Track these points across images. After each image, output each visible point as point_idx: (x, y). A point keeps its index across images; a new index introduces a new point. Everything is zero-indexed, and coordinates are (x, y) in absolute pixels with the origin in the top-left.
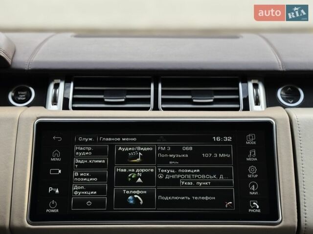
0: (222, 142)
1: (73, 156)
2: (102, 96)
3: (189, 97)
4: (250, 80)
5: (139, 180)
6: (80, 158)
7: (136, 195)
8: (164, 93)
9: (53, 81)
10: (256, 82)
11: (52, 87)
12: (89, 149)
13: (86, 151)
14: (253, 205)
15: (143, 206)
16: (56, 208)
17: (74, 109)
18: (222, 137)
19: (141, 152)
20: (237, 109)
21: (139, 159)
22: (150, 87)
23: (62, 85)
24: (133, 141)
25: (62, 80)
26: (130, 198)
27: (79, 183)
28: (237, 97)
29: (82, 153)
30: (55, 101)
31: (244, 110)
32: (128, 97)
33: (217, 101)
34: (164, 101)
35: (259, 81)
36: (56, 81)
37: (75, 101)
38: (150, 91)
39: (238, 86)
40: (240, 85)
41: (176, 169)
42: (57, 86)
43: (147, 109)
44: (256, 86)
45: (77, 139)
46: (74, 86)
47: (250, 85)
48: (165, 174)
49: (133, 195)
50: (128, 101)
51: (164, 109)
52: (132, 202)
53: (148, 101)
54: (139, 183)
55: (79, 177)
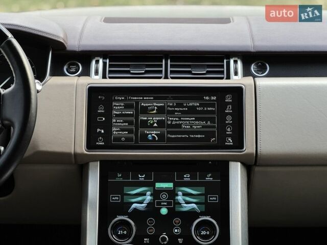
0: (210, 100)
1: (112, 109)
2: (128, 69)
3: (190, 69)
4: (232, 58)
5: (155, 125)
6: (117, 110)
7: (153, 134)
8: (172, 66)
9: (94, 58)
10: (236, 59)
11: (94, 62)
12: (122, 104)
13: (120, 106)
14: (228, 140)
15: (158, 141)
16: (103, 142)
17: (110, 78)
18: (210, 97)
19: (157, 106)
20: (222, 78)
21: (155, 111)
22: (162, 62)
23: (101, 61)
24: (151, 99)
25: (101, 58)
26: (149, 136)
27: (116, 127)
28: (222, 69)
29: (118, 107)
30: (97, 73)
31: (226, 79)
32: (147, 69)
33: (208, 72)
34: (172, 72)
35: (238, 58)
36: (97, 58)
37: (110, 72)
38: (162, 65)
39: (223, 62)
40: (225, 61)
41: (180, 118)
42: (97, 62)
43: (160, 78)
44: (235, 62)
45: (114, 98)
46: (109, 62)
47: (232, 61)
48: (172, 121)
49: (151, 134)
50: (147, 72)
51: (172, 78)
52: (150, 138)
53: (161, 72)
54: (155, 127)
55: (116, 122)
